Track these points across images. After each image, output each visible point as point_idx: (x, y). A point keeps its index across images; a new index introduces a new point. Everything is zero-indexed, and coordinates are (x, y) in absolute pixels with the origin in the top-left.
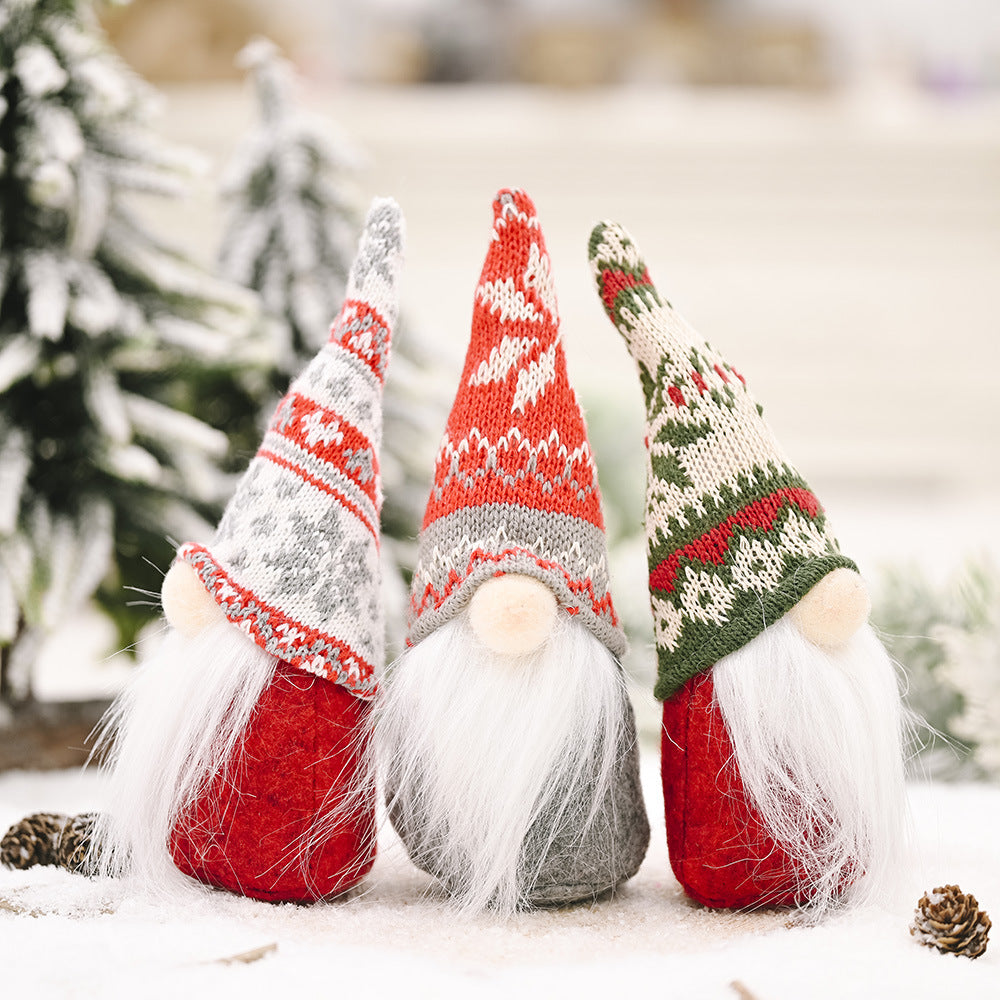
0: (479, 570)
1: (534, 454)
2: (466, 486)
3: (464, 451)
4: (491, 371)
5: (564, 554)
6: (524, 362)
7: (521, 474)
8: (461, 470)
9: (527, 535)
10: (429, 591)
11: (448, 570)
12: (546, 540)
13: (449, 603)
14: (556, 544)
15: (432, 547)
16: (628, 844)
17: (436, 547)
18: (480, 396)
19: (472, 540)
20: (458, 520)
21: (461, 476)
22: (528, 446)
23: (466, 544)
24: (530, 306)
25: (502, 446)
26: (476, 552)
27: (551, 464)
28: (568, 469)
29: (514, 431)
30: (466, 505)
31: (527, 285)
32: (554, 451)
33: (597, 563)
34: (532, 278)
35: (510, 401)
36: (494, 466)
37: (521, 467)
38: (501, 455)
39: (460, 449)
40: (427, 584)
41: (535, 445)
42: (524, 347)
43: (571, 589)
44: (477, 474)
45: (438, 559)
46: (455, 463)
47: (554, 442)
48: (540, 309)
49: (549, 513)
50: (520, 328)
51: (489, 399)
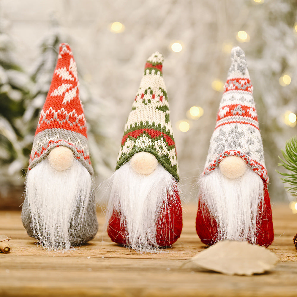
0: (52, 145)
1: (68, 116)
2: (47, 123)
3: (47, 114)
4: (57, 92)
5: (76, 143)
6: (67, 91)
7: (64, 121)
8: (46, 119)
9: (65, 137)
10: (36, 153)
11: (42, 147)
12: (71, 138)
13: (42, 155)
14: (74, 139)
15: (37, 141)
16: (92, 227)
17: (38, 141)
18: (54, 99)
19: (49, 138)
20: (45, 133)
21: (46, 121)
22: (66, 113)
23: (47, 139)
24: (71, 75)
25: (59, 113)
26: (50, 141)
27: (72, 119)
28: (77, 121)
29: (63, 109)
30: (47, 128)
31: (70, 70)
32: (74, 115)
33: (85, 146)
34: (71, 68)
35: (62, 100)
36: (56, 118)
37: (64, 119)
38: (58, 115)
39: (46, 113)
40: (35, 151)
41: (68, 113)
42: (68, 86)
43: (78, 152)
44: (51, 120)
45: (39, 144)
46: (45, 117)
47: (74, 113)
48: (73, 76)
49: (72, 131)
50: (67, 81)
51: (56, 100)
